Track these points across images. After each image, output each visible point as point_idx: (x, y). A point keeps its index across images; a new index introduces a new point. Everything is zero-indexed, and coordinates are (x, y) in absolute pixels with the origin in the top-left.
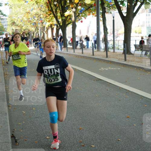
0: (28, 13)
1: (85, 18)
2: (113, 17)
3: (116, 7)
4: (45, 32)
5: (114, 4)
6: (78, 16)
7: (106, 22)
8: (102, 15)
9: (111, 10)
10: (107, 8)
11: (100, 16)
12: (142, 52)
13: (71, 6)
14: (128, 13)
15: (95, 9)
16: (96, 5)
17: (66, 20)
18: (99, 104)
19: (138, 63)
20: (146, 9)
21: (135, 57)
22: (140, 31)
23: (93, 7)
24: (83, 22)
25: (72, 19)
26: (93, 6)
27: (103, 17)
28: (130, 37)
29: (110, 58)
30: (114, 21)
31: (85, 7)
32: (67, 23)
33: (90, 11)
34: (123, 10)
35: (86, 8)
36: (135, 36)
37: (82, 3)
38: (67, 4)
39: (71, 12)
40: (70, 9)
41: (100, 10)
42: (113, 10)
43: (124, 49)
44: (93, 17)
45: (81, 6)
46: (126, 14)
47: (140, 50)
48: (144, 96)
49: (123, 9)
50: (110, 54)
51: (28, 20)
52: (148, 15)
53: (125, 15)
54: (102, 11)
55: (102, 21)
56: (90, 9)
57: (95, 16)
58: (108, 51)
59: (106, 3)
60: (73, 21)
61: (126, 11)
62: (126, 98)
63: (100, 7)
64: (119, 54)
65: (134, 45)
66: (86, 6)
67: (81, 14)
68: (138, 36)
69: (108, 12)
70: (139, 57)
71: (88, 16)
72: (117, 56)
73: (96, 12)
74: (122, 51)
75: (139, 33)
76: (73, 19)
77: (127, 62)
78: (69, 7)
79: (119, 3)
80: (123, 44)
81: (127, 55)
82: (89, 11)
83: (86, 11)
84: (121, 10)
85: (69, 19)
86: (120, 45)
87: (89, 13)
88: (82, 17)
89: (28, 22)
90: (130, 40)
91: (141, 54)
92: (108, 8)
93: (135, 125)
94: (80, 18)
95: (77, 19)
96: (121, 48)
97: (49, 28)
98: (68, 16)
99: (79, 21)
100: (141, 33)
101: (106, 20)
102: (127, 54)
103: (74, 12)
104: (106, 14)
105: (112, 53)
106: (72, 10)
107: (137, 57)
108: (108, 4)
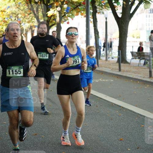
0: (4, 11)
1: (73, 19)
2: (106, 18)
3: (109, 7)
4: (24, 35)
5: (107, 3)
6: (63, 16)
7: (97, 24)
8: (93, 16)
9: (103, 9)
10: (98, 7)
11: (91, 16)
12: (140, 61)
13: (55, 4)
14: (123, 13)
15: (84, 8)
16: (86, 3)
17: (50, 21)
18: (87, 124)
19: (135, 73)
20: (145, 8)
21: (131, 66)
22: (138, 36)
23: (82, 6)
24: (70, 23)
25: (56, 20)
26: (82, 4)
27: (93, 18)
28: (126, 42)
29: (101, 67)
30: (106, 22)
31: (72, 5)
32: (50, 24)
33: (79, 10)
34: (117, 10)
35: (74, 7)
36: (133, 42)
37: (69, 1)
38: (50, 1)
39: (56, 11)
40: (54, 8)
41: (90, 9)
42: (106, 10)
43: (118, 57)
44: (82, 17)
45: (68, 5)
46: (121, 14)
47: (138, 58)
48: (141, 114)
49: (118, 8)
50: (101, 63)
51: (3, 20)
52: (148, 16)
53: (120, 16)
54: (93, 10)
55: (93, 23)
56: (79, 9)
57: (84, 17)
58: (99, 59)
59: (97, 1)
60: (57, 23)
61: (121, 11)
62: (119, 116)
63: (90, 6)
64: (113, 63)
65: (131, 52)
66: (74, 4)
67: (68, 13)
68: (136, 42)
69: (100, 12)
70: (136, 66)
71: (76, 17)
72: (110, 65)
73: (85, 12)
74: (116, 59)
75: (137, 38)
76: (58, 19)
77: (122, 72)
78: (53, 5)
79: (113, 1)
80: (117, 50)
81: (122, 64)
82: (77, 11)
83: (73, 10)
84: (115, 10)
85: (53, 20)
86: (114, 52)
87: (77, 12)
88: (69, 18)
89: (3, 22)
90: (126, 46)
91: (138, 62)
92: (100, 8)
93: (129, 150)
94: (66, 19)
95: (63, 20)
96: (115, 56)
97: (28, 30)
98: (52, 16)
99: (65, 22)
100: (139, 38)
101: (97, 22)
102: (122, 62)
103: (59, 11)
104: (97, 14)
105: (104, 61)
106: (56, 9)
107: (134, 66)
108: (100, 3)
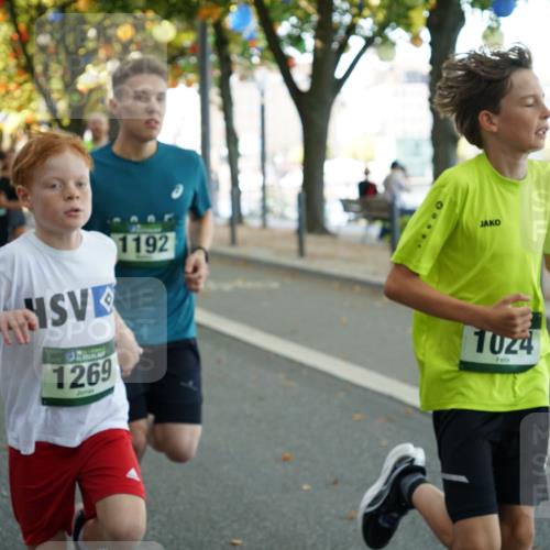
2: (262, 94)
3: (272, 58)
7: (231, 112)
10: (238, 60)
12: (369, 225)
30: (263, 107)
46: (309, 81)
54: (222, 70)
65: (341, 201)
73: (196, 76)
92: (244, 62)
102: (310, 231)
107: (348, 244)
